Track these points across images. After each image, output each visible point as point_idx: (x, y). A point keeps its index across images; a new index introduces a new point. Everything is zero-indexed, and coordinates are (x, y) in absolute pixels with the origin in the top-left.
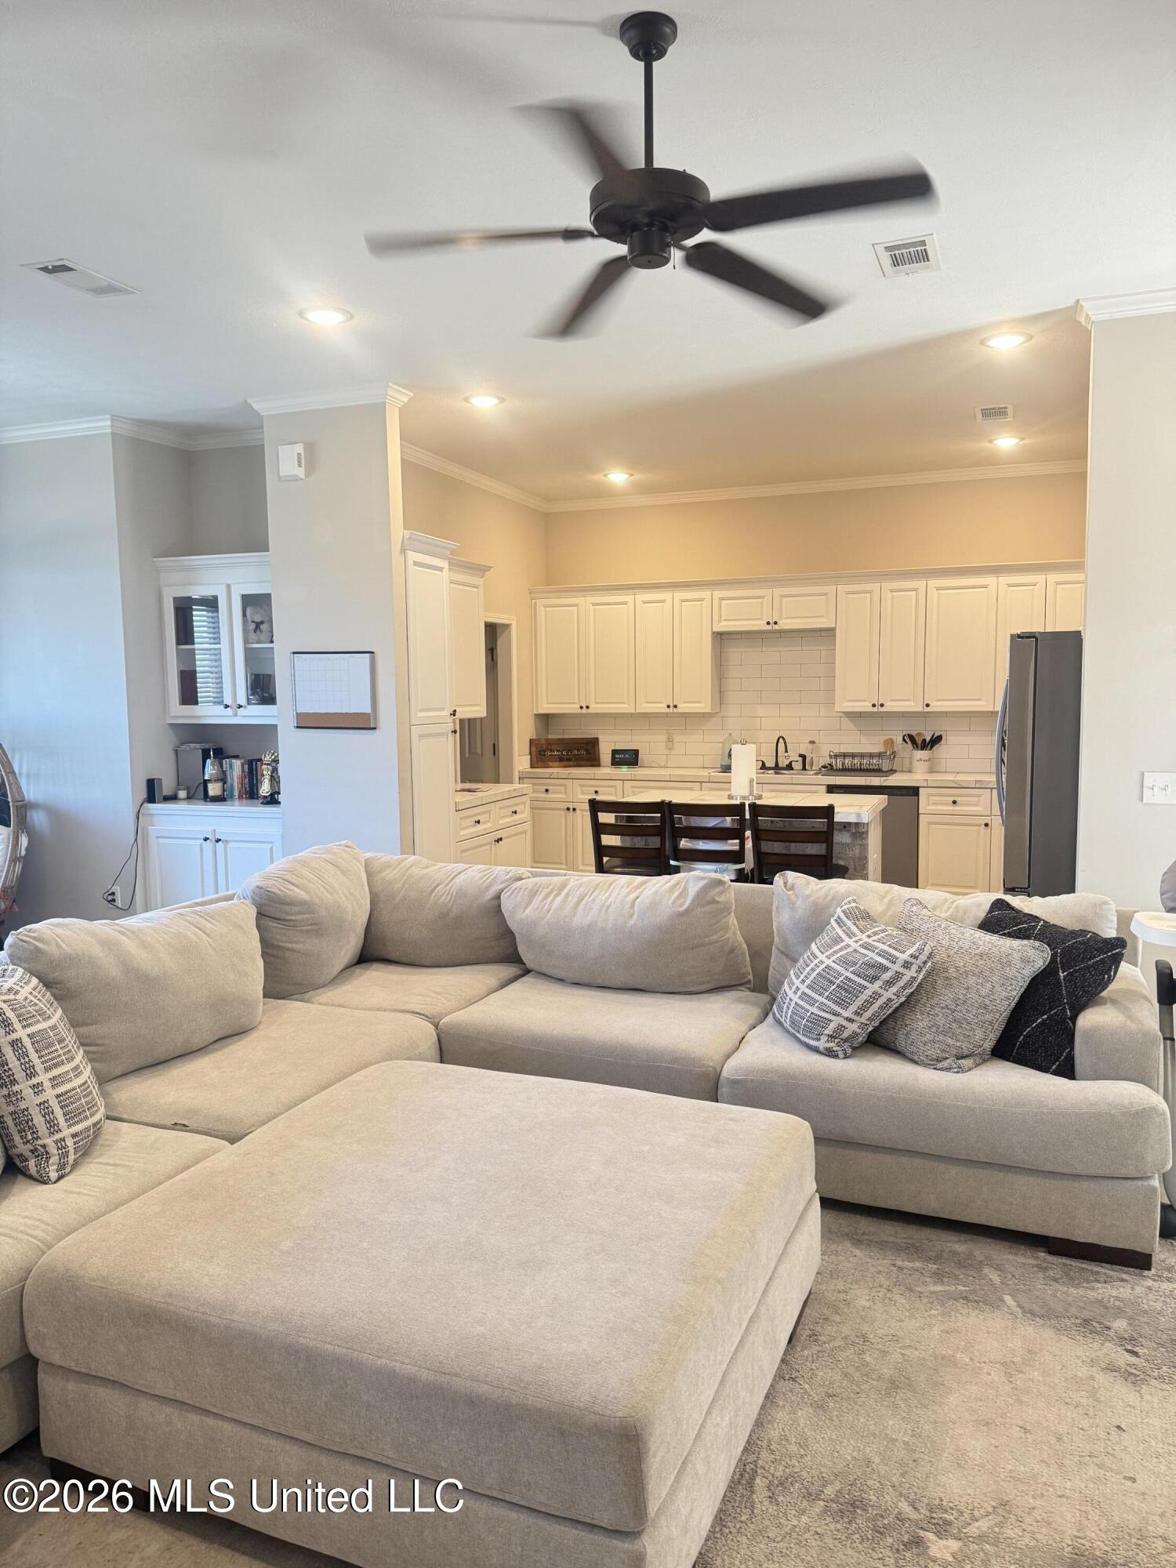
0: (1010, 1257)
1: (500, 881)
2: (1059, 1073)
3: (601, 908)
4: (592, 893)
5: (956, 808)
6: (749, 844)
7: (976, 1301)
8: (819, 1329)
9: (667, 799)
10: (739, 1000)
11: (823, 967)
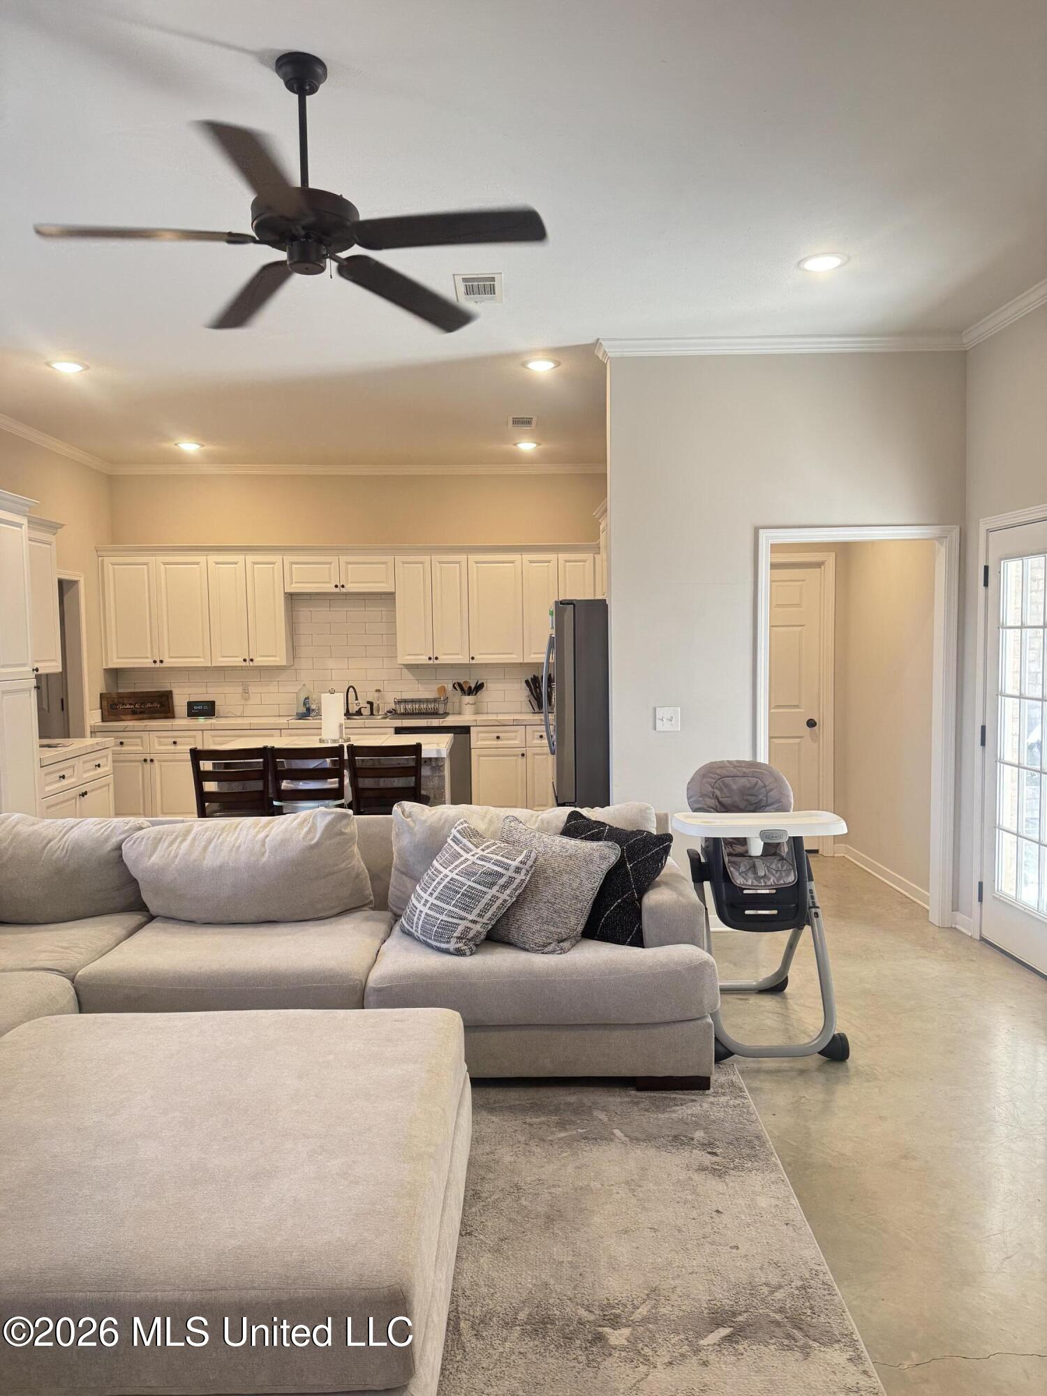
0: (611, 1099)
2: (632, 944)
3: (231, 850)
5: (500, 742)
6: (347, 781)
7: (594, 1139)
8: (479, 1188)
9: (270, 745)
10: (367, 919)
11: (448, 879)
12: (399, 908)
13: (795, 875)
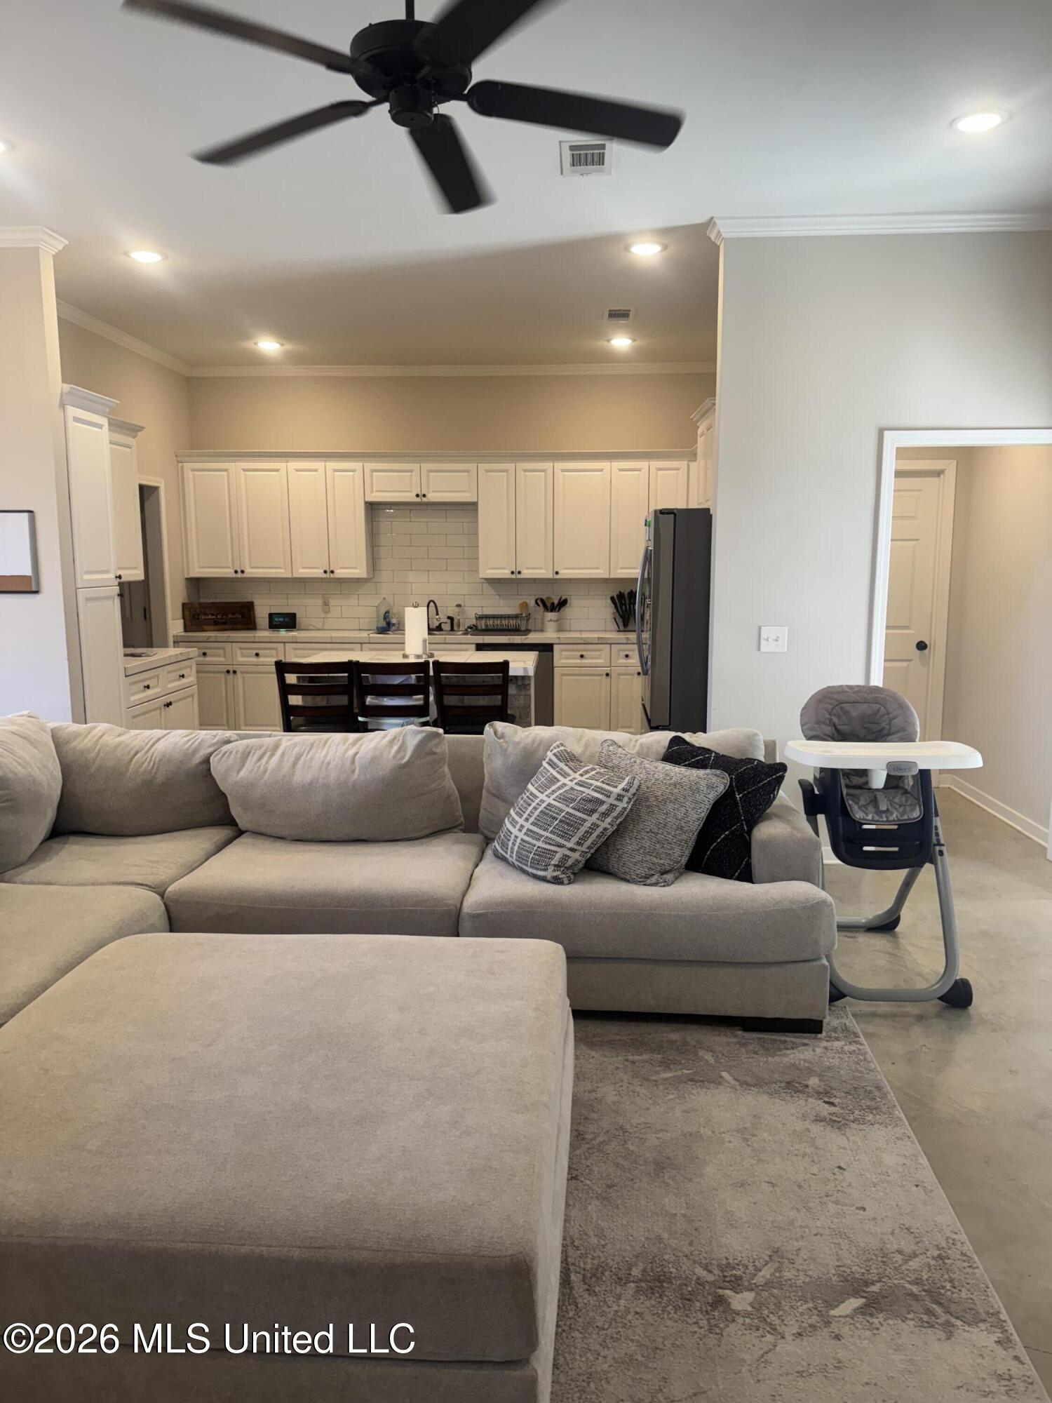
0: (716, 1039)
1: (207, 745)
2: (741, 879)
3: (321, 767)
4: (307, 754)
5: (584, 661)
6: (432, 698)
7: (701, 1081)
9: (355, 659)
10: (458, 842)
11: (544, 805)
12: (490, 831)
13: (920, 811)
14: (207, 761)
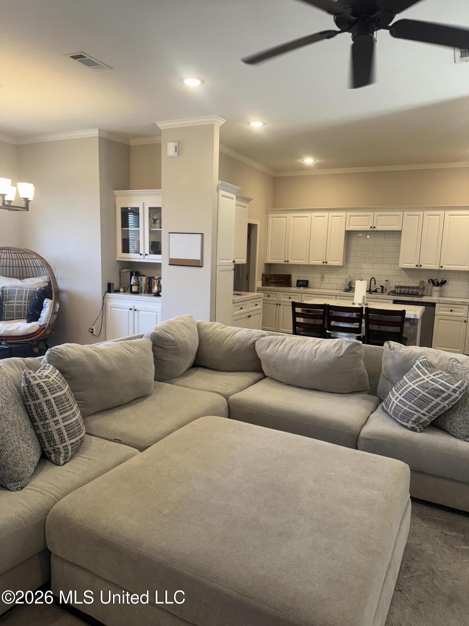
1: (255, 336)
3: (301, 353)
4: (296, 346)
5: (452, 313)
6: (363, 325)
9: (327, 303)
10: (364, 399)
11: (411, 388)
12: (383, 396)
14: (254, 343)
